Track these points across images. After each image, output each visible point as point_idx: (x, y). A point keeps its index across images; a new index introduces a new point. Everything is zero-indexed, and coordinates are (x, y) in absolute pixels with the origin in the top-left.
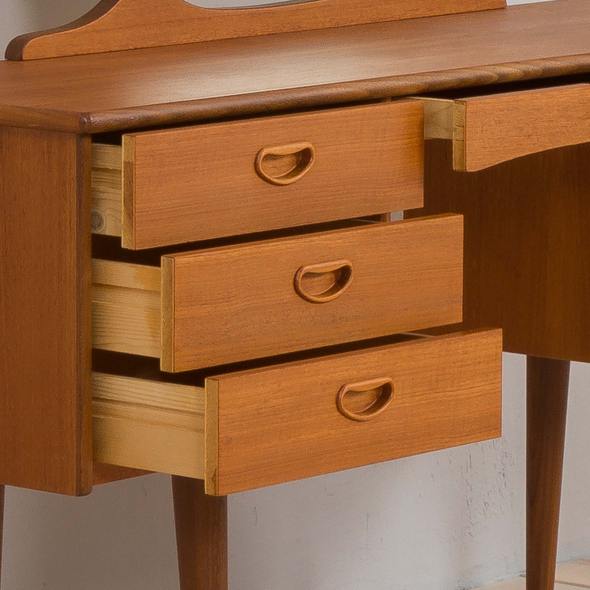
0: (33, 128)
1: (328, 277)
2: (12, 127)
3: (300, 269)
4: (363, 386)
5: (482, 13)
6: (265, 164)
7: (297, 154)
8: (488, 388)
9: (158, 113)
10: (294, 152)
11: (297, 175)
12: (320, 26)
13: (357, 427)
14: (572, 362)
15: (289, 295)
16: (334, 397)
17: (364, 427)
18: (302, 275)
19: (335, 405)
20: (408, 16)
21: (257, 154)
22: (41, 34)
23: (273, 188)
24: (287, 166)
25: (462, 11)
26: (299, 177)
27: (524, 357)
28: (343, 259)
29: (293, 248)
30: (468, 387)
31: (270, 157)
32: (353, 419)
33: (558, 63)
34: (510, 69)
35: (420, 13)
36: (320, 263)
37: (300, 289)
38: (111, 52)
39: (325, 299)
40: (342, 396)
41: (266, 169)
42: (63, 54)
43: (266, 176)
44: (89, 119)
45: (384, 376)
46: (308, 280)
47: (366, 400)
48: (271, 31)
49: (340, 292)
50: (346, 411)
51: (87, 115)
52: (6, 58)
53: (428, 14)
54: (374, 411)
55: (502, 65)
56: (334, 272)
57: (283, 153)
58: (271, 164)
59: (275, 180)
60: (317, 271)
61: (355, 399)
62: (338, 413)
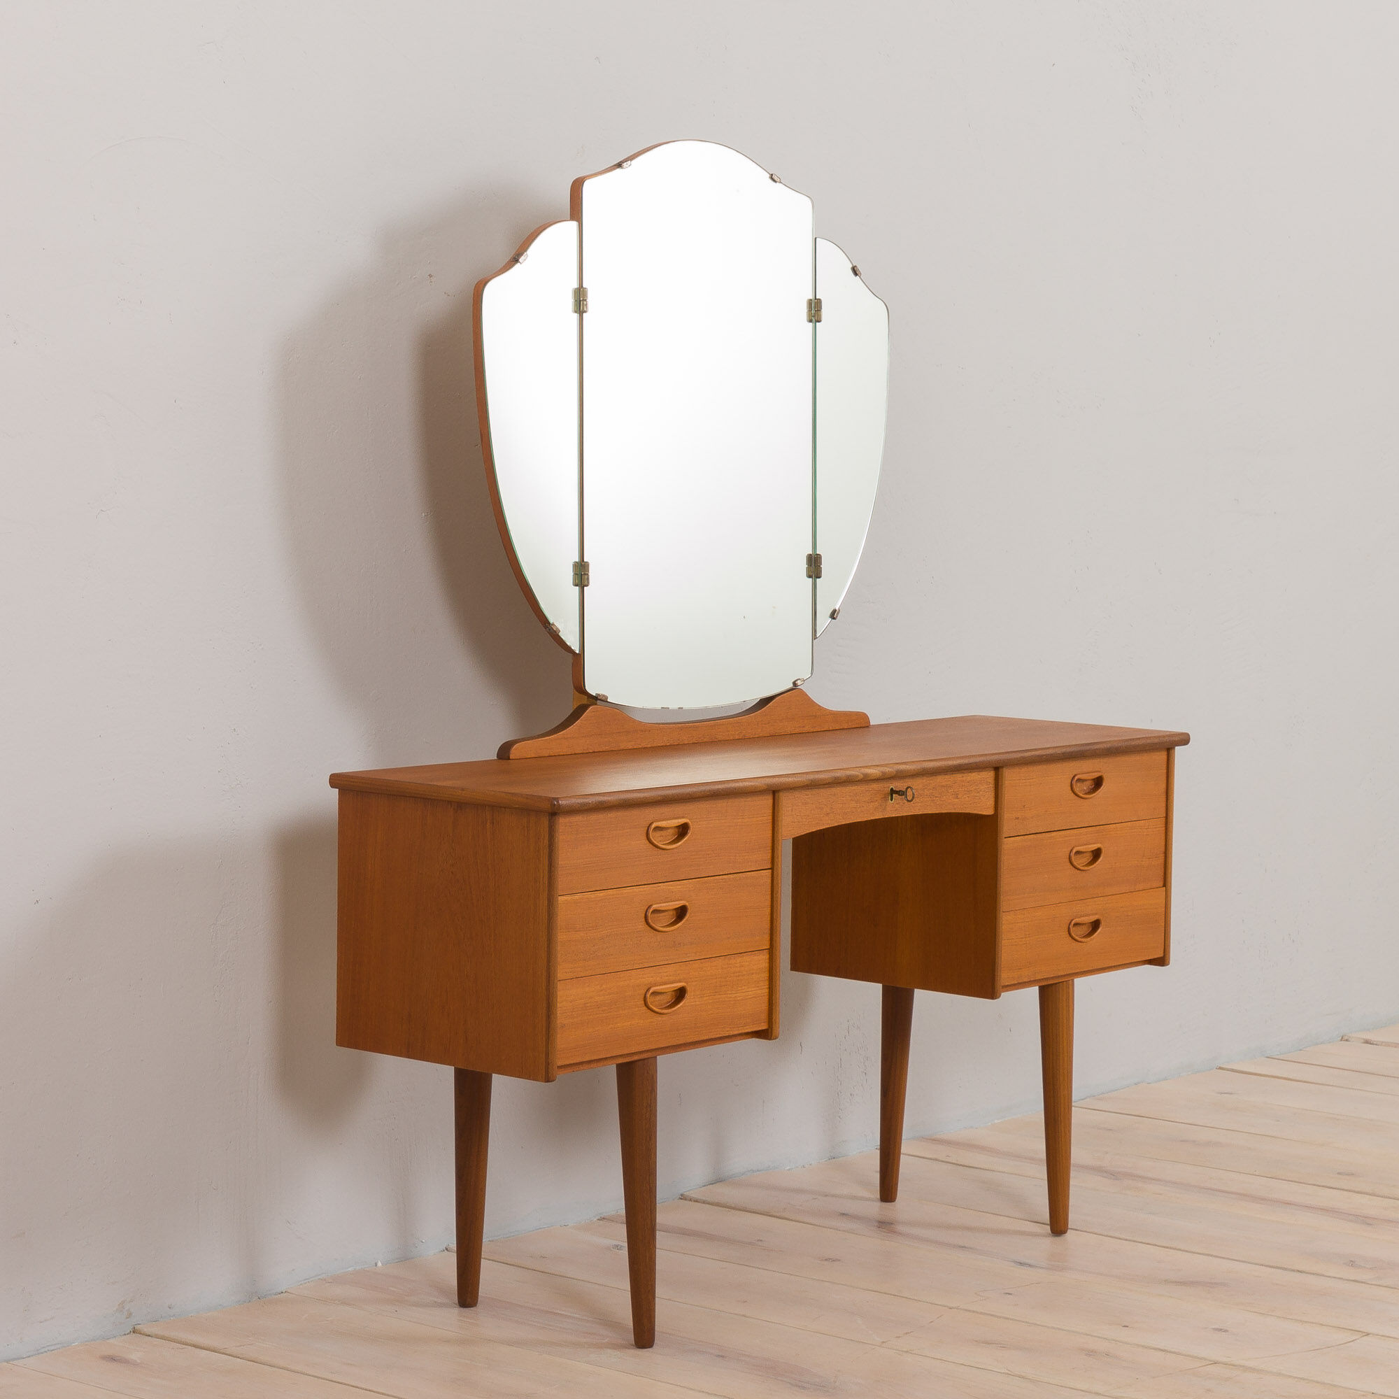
0: (516, 808)
1: (671, 913)
2: (501, 807)
3: (650, 907)
4: (663, 989)
5: (855, 730)
6: (655, 834)
7: (678, 827)
8: (759, 992)
9: (610, 799)
10: (676, 825)
11: (679, 842)
12: (731, 738)
13: (660, 1018)
14: (915, 990)
15: (641, 925)
16: (643, 996)
17: (665, 1018)
18: (651, 911)
19: (643, 1002)
20: (796, 731)
21: (649, 826)
22: (523, 740)
23: (660, 851)
24: (671, 835)
25: (837, 728)
26: (680, 843)
27: (880, 986)
28: (681, 900)
29: (645, 891)
30: (744, 991)
31: (658, 829)
32: (657, 1013)
33: (908, 767)
34: (872, 770)
35: (806, 729)
36: (665, 902)
37: (650, 921)
38: (575, 754)
39: (668, 929)
40: (648, 995)
41: (656, 837)
42: (541, 755)
43: (655, 842)
44: (558, 802)
45: (680, 981)
46: (656, 915)
47: (667, 998)
48: (694, 741)
49: (680, 924)
50: (651, 1006)
51: (557, 799)
52: (497, 757)
53: (812, 730)
54: (674, 1007)
55: (866, 767)
56: (675, 909)
57: (668, 826)
58: (658, 833)
59: (661, 846)
60: (661, 909)
61: (658, 998)
62: (645, 1008)
